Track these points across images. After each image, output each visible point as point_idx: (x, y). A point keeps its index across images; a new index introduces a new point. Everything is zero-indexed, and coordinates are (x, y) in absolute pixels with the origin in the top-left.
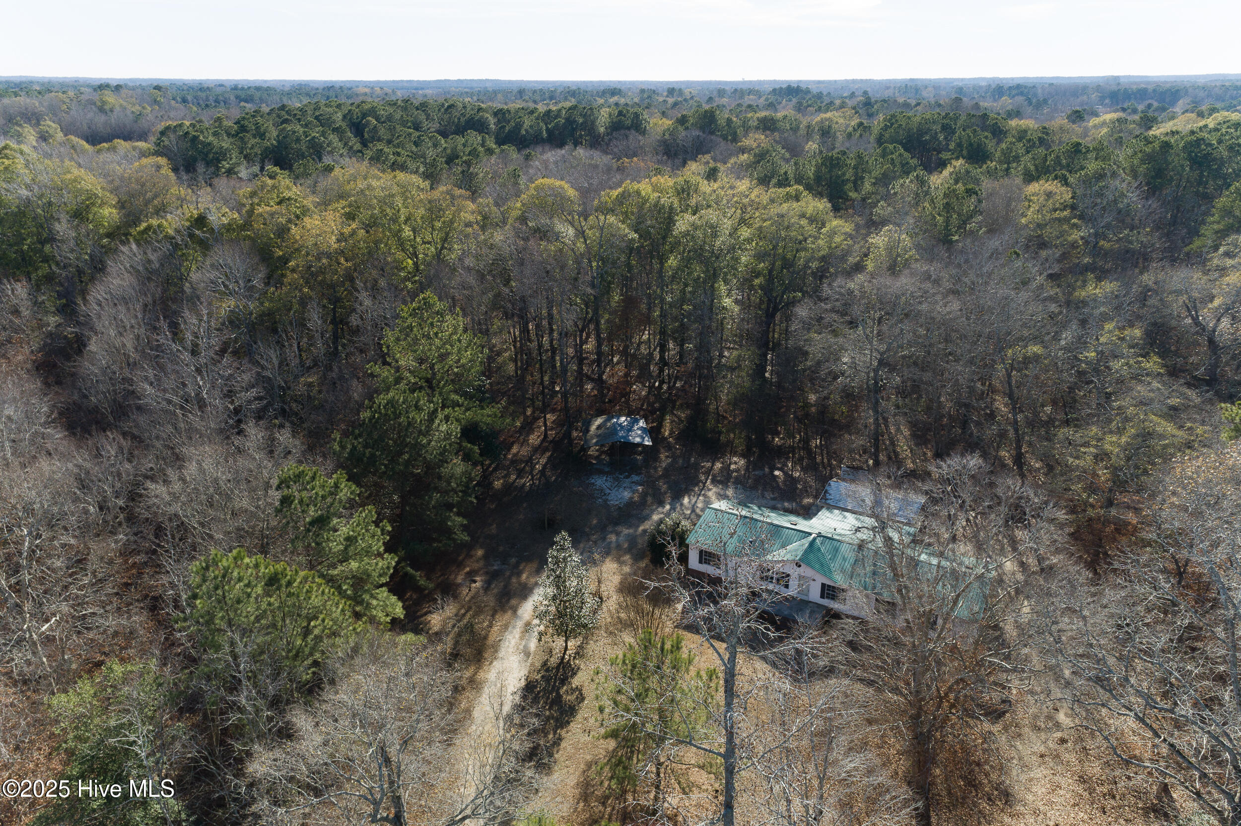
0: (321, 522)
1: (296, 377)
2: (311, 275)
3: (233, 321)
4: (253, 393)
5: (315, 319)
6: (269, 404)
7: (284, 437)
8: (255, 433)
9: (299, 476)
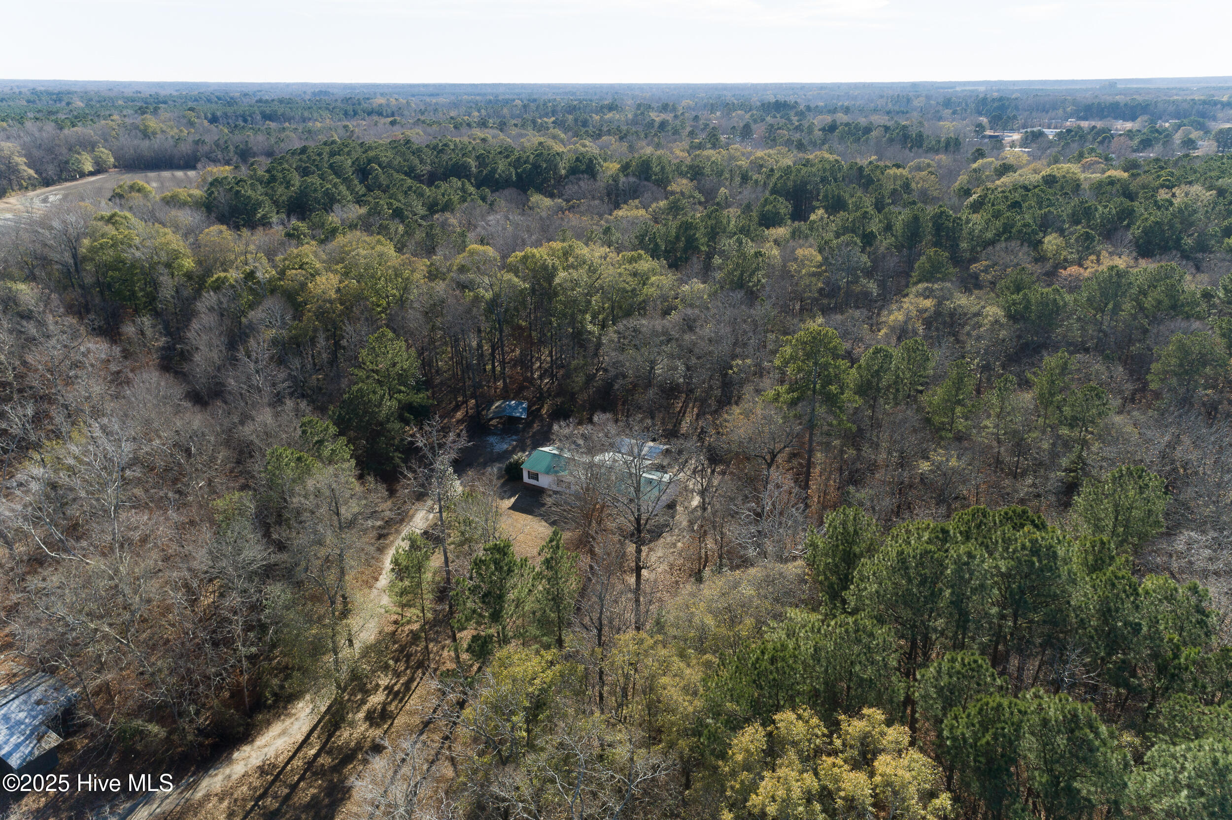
0: (320, 442)
1: (311, 375)
2: (321, 314)
3: (275, 342)
4: (286, 384)
5: (321, 342)
6: (295, 391)
7: (303, 405)
8: (289, 403)
9: (310, 422)
